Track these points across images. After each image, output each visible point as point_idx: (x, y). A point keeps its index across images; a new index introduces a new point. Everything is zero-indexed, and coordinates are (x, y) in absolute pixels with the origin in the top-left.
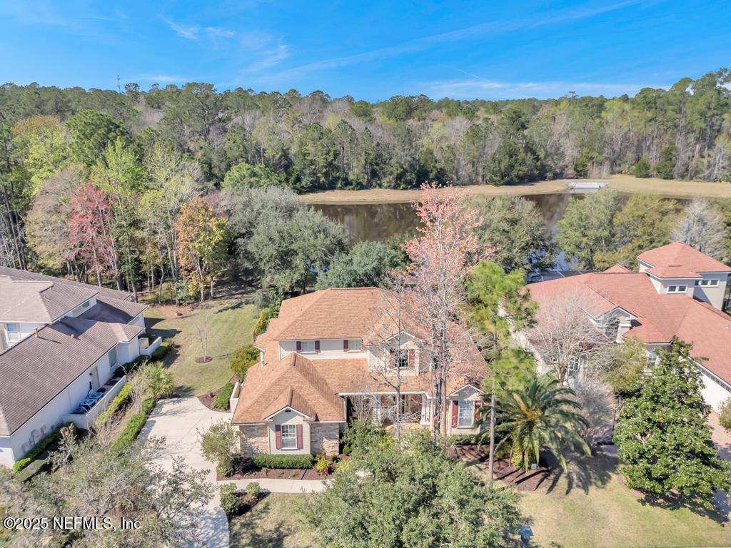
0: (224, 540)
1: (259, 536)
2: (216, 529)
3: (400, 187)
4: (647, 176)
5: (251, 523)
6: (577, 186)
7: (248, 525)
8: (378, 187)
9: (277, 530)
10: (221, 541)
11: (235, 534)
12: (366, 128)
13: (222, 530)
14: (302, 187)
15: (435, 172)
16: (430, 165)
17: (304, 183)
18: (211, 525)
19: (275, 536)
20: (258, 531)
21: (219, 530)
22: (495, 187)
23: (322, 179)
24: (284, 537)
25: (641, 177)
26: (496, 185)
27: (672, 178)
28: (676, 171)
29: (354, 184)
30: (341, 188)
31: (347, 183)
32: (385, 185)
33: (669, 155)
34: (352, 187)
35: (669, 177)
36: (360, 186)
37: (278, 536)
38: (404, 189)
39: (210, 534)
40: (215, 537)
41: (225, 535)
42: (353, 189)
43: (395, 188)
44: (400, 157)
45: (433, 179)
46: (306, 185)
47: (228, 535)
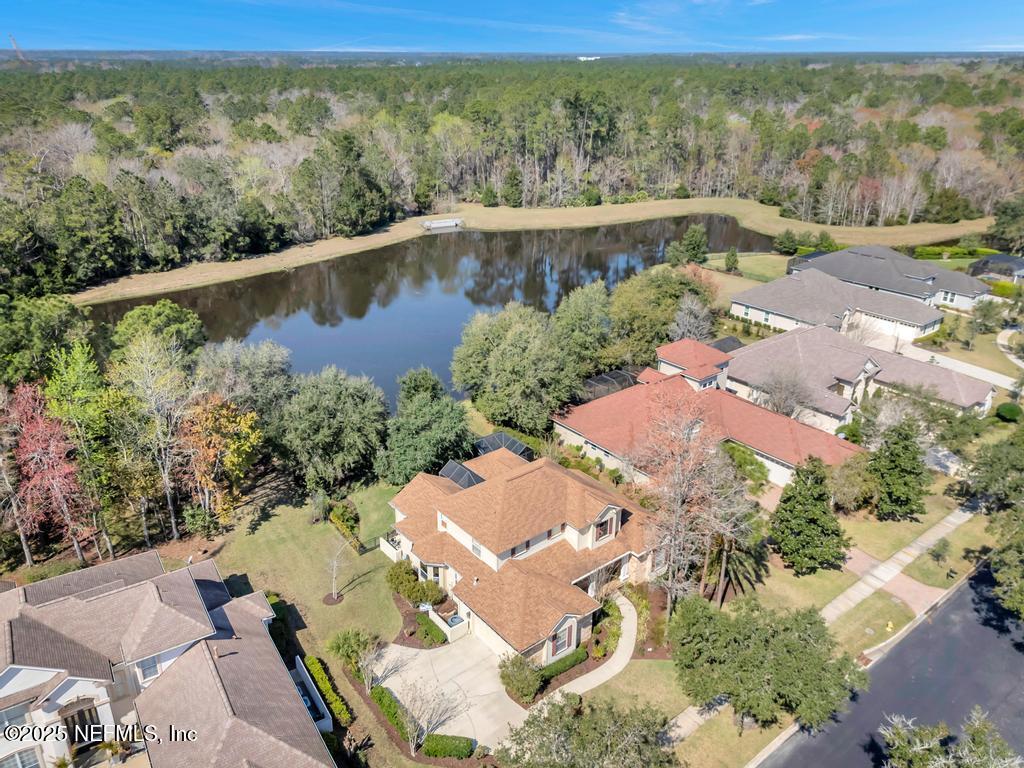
3: (230, 257)
4: (496, 205)
6: (433, 226)
8: (195, 262)
12: (162, 179)
14: (79, 280)
15: (272, 232)
16: (264, 223)
17: (80, 273)
22: (347, 240)
23: (110, 264)
25: (490, 206)
26: (347, 236)
27: (520, 205)
28: (525, 197)
29: (162, 263)
30: (141, 272)
31: (148, 263)
32: (208, 256)
33: (514, 180)
34: (160, 267)
35: (517, 205)
36: (171, 264)
38: (236, 259)
42: (162, 270)
43: (223, 259)
44: (223, 217)
45: (272, 240)
46: (85, 276)
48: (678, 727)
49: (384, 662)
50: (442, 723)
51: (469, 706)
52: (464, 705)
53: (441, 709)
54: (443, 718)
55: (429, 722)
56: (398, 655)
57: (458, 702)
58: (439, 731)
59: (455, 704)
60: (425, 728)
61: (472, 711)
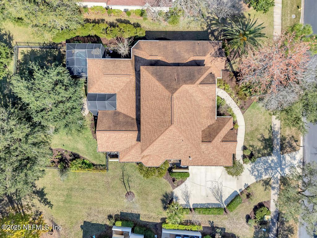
0: (264, 159)
1: (264, 147)
2: (260, 162)
5: (258, 151)
7: (259, 151)
9: (261, 141)
10: (265, 160)
11: (262, 155)
13: (260, 160)
18: (258, 164)
19: (264, 142)
20: (262, 147)
21: (260, 161)
24: (264, 138)
37: (264, 140)
39: (261, 164)
40: (263, 162)
41: (262, 159)
47: (262, 158)
48: (275, 125)
49: (180, 197)
50: (221, 196)
51: (221, 183)
52: (220, 185)
53: (216, 193)
54: (220, 195)
55: (218, 200)
56: (180, 191)
57: (217, 186)
58: (224, 200)
59: (217, 188)
60: (219, 203)
61: (223, 184)
